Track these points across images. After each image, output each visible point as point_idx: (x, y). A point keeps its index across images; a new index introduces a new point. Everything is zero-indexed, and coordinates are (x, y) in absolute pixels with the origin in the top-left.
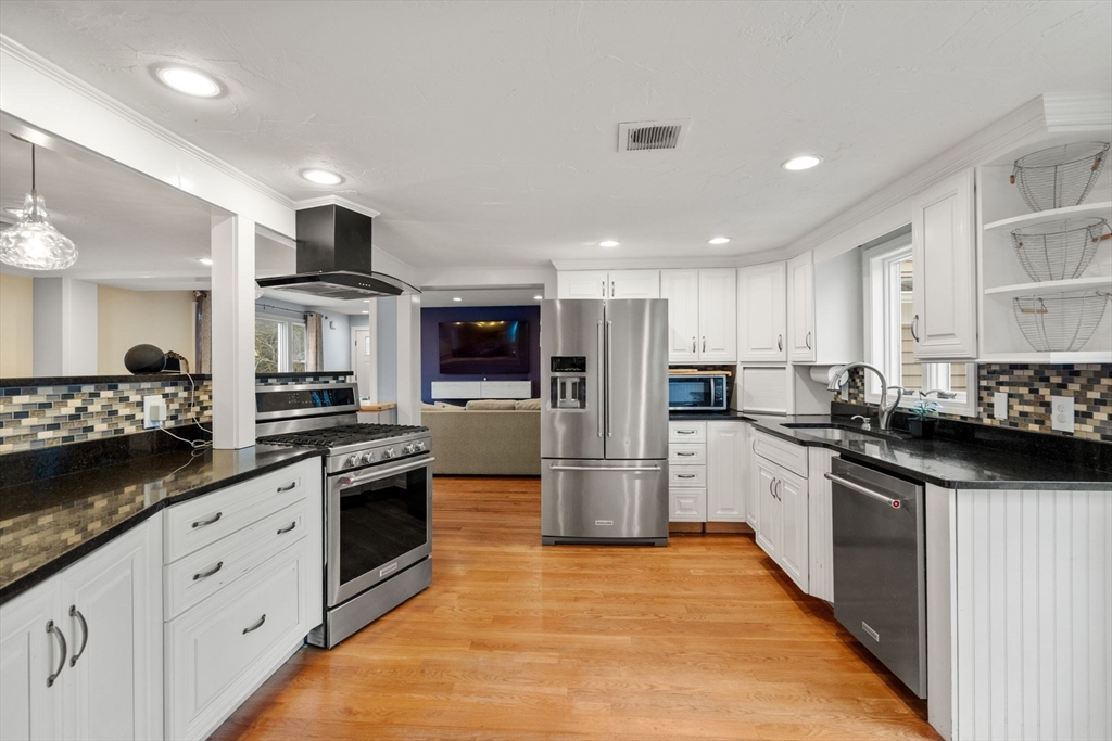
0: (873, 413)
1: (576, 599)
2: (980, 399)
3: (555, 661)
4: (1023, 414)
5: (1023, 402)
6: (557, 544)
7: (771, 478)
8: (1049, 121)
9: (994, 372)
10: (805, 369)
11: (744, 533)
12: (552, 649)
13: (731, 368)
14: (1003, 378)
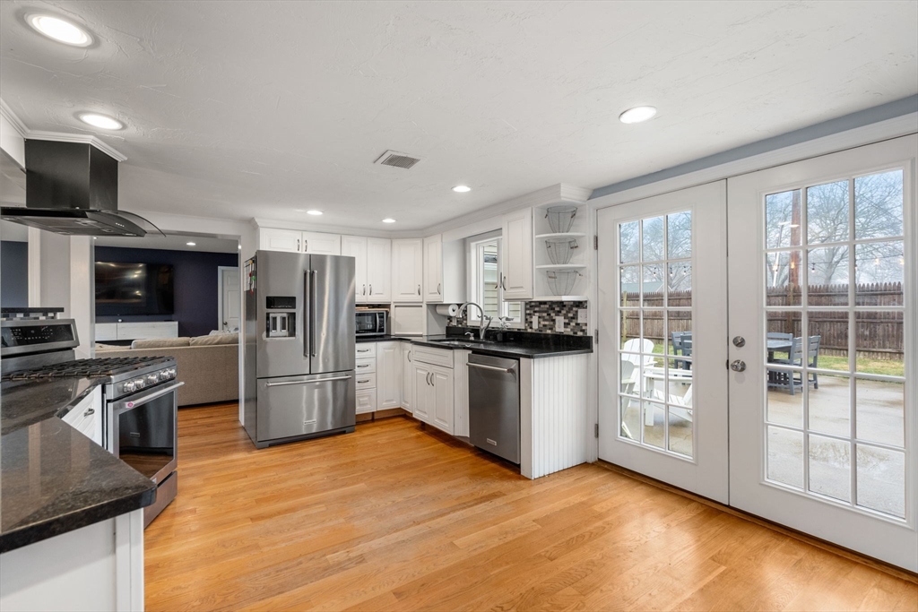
0: (476, 331)
1: (312, 475)
2: (526, 320)
3: (324, 509)
4: (544, 326)
5: (545, 320)
6: (271, 446)
7: (426, 373)
8: (562, 195)
9: (531, 306)
10: (433, 307)
11: (402, 415)
12: (316, 504)
13: (387, 306)
14: (537, 309)
